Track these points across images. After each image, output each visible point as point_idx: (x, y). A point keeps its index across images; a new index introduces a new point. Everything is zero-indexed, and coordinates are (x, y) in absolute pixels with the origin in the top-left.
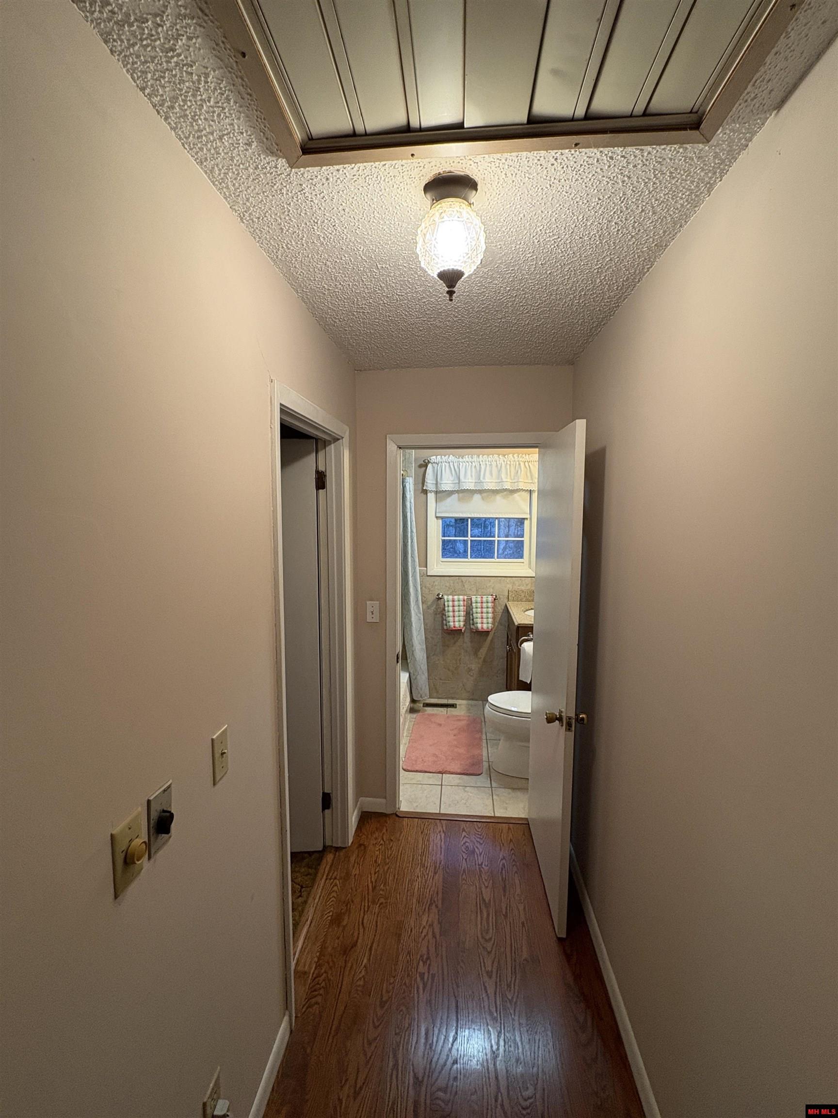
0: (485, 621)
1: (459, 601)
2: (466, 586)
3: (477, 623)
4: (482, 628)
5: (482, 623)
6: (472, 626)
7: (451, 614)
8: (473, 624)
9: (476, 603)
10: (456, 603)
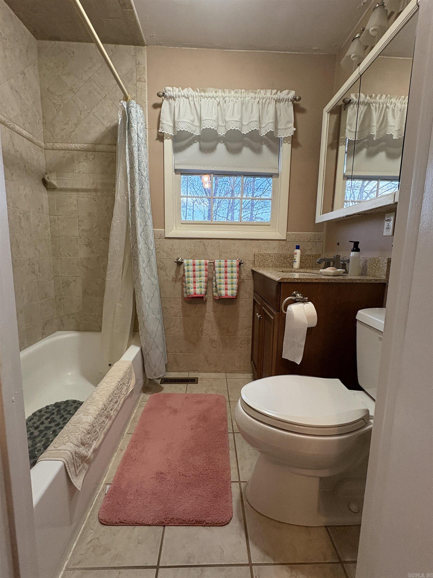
0: (229, 286)
1: (200, 265)
2: (208, 250)
3: (220, 289)
4: (226, 295)
5: (226, 289)
6: (215, 294)
7: (191, 279)
8: (216, 292)
9: (220, 267)
10: (197, 267)
